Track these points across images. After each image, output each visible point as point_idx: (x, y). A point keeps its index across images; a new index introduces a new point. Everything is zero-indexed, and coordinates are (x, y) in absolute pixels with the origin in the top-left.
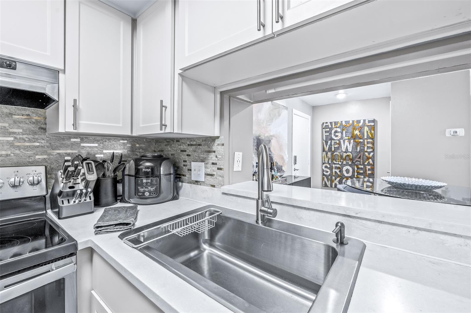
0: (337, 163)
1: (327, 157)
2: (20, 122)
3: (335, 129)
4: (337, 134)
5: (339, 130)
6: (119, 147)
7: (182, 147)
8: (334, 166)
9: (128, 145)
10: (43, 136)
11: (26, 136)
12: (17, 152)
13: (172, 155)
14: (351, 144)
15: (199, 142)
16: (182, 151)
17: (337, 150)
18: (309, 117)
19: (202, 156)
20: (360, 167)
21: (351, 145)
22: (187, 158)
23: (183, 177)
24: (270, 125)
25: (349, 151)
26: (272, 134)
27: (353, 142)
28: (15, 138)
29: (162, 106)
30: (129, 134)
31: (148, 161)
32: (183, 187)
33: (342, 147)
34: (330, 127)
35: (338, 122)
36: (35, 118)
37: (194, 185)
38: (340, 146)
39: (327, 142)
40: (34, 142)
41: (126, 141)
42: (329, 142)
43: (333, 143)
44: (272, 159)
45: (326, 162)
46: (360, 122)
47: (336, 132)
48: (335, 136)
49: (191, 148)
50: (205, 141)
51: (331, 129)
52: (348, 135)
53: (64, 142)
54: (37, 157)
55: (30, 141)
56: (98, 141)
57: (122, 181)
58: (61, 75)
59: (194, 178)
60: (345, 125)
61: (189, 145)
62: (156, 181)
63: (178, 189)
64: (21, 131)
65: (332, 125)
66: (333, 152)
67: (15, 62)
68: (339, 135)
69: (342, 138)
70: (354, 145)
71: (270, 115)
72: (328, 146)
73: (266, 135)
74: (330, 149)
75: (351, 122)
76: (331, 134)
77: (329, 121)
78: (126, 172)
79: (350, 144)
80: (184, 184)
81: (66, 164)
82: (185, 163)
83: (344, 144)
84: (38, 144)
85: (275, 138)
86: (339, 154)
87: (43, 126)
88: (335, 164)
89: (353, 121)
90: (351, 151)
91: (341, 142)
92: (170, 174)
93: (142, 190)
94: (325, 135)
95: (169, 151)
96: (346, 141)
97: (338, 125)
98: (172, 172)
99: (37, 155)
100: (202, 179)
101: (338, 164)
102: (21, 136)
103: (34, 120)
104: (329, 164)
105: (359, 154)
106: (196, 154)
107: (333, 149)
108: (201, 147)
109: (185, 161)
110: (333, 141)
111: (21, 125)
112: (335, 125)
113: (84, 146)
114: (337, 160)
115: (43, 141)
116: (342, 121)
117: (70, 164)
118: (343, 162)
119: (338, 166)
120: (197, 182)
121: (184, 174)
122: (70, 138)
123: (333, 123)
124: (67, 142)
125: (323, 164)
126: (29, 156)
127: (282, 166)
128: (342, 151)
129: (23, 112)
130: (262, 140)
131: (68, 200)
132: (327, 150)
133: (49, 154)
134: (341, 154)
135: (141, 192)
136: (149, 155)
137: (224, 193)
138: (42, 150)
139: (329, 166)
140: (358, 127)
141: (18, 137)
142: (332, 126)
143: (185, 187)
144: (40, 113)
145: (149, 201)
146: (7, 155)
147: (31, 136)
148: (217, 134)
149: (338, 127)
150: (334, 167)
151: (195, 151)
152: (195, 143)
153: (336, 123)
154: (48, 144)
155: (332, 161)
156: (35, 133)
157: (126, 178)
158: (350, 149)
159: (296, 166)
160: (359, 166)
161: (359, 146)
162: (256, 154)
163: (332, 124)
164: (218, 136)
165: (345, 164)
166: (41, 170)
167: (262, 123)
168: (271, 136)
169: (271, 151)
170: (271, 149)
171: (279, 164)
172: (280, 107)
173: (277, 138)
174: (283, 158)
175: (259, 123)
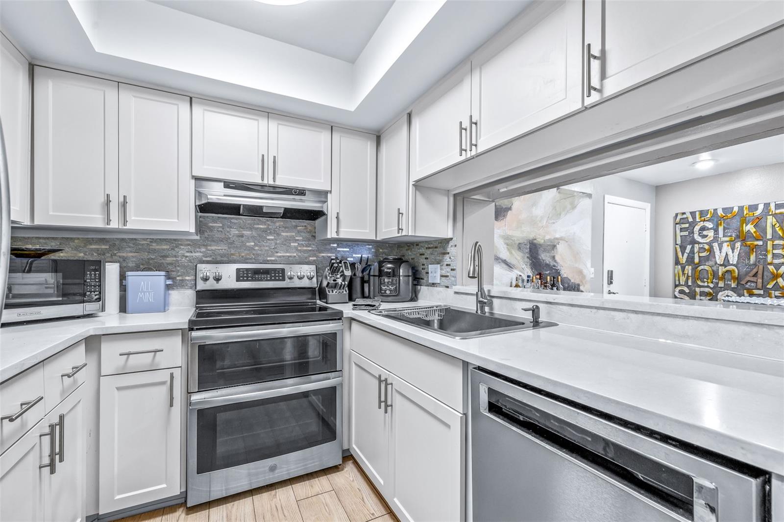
0: (706, 284)
1: (684, 274)
2: (301, 232)
3: (702, 224)
4: (705, 233)
5: (709, 225)
6: (365, 252)
7: (421, 250)
8: (698, 290)
9: (373, 250)
10: (314, 243)
11: (304, 242)
12: (300, 254)
13: (412, 259)
14: (735, 250)
15: (436, 244)
16: (421, 255)
17: (705, 262)
18: (648, 206)
19: (438, 258)
20: (755, 293)
21: (737, 252)
22: (425, 261)
23: (422, 281)
24: (554, 223)
25: (731, 263)
26: (557, 236)
27: (739, 246)
28: (299, 244)
29: (399, 213)
30: (374, 238)
31: (390, 262)
32: (422, 290)
33: (716, 256)
34: (691, 220)
35: (709, 210)
36: (310, 228)
37: (431, 287)
38: (712, 254)
39: (683, 249)
40: (309, 247)
41: (371, 247)
42: (689, 247)
43: (696, 250)
44: (559, 272)
45: (682, 283)
46: (757, 209)
47: (703, 229)
48: (700, 236)
49: (429, 251)
50: (441, 243)
51: (693, 224)
52: (730, 234)
53: (326, 247)
54: (311, 258)
55: (307, 246)
56: (349, 246)
57: (368, 282)
58: (329, 195)
59: (430, 281)
60: (722, 215)
61: (427, 248)
62: (396, 281)
63: (417, 293)
64: (301, 238)
65: (694, 217)
66: (697, 265)
67: (305, 190)
68: (711, 234)
69: (716, 239)
70: (742, 251)
71: (555, 208)
72: (686, 255)
73: (547, 237)
74: (690, 260)
75: (736, 209)
76: (693, 232)
77: (687, 210)
78: (372, 273)
79: (733, 249)
80: (422, 287)
81: (332, 261)
82: (423, 267)
83: (720, 250)
84: (311, 248)
85: (564, 242)
86: (710, 269)
87: (314, 234)
88: (700, 286)
89: (741, 208)
90: (735, 263)
91: (714, 248)
92: (409, 276)
93: (384, 288)
94: (681, 236)
95: (409, 255)
96: (725, 245)
97: (709, 216)
98: (410, 274)
99: (310, 257)
100: (438, 281)
101: (708, 287)
102: (302, 242)
103: (308, 230)
104: (688, 287)
105: (753, 269)
106: (433, 257)
107: (697, 260)
108: (437, 249)
109: (423, 265)
110: (696, 246)
111: (301, 234)
112: (701, 217)
113: (339, 251)
114: (705, 280)
115: (314, 246)
116: (716, 209)
117: (335, 261)
118: (717, 283)
119: (707, 290)
120: (433, 285)
121: (422, 277)
122: (330, 244)
123: (697, 214)
124: (328, 247)
125: (676, 286)
126: (306, 258)
127: (579, 285)
128: (716, 263)
129: (303, 224)
130: (540, 245)
131: (332, 291)
132: (684, 262)
133: (317, 257)
134: (715, 268)
135: (383, 290)
136: (391, 258)
137: (456, 293)
138: (313, 253)
139: (687, 291)
140: (753, 218)
142: (696, 218)
143: (423, 290)
144: (312, 224)
145: (390, 299)
146: (295, 257)
147: (307, 243)
148: (450, 236)
149: (707, 221)
150: (699, 293)
151: (432, 254)
152: (432, 246)
153: (702, 214)
154: (316, 249)
155: (694, 282)
156: (309, 240)
157: (372, 278)
158: (733, 258)
159: (613, 288)
160: (754, 291)
161: (755, 253)
162: (528, 264)
163: (696, 215)
164: (451, 237)
165: (722, 287)
166: (313, 267)
167: (540, 221)
168: (557, 239)
169: (555, 261)
170: (557, 258)
171: (572, 281)
172: (575, 194)
173: (570, 241)
174: (580, 272)
175: (533, 222)
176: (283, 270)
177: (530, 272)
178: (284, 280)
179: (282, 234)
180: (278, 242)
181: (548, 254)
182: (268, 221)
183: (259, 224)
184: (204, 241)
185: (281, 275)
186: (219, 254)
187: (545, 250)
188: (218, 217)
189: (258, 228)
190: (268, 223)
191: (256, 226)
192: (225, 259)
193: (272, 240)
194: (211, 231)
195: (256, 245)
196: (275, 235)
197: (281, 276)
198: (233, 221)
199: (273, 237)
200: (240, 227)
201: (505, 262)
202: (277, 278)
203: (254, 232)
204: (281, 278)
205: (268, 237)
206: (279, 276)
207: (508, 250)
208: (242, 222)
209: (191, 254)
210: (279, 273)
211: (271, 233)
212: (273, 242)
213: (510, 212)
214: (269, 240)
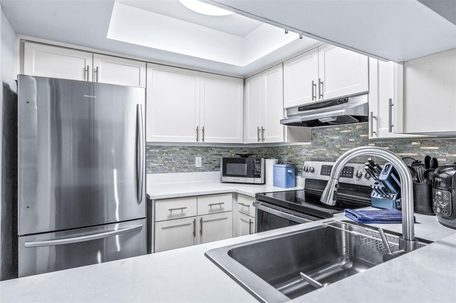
53: (406, 146)
56: (439, 143)
62: (448, 196)
67: (347, 97)
84: (388, 148)
93: (435, 203)
113: (424, 150)
115: (391, 146)
122: (411, 142)
124: (408, 146)
135: (434, 206)
141: (377, 143)
154: (395, 148)
176: (353, 168)
178: (352, 177)
179: (361, 136)
180: (358, 143)
182: (349, 126)
183: (343, 130)
184: (313, 145)
185: (350, 172)
186: (320, 154)
188: (320, 128)
189: (343, 133)
190: (350, 128)
191: (342, 132)
192: (323, 158)
193: (353, 142)
194: (316, 138)
195: (342, 147)
196: (355, 137)
197: (350, 174)
198: (328, 130)
199: (353, 140)
200: (332, 134)
202: (347, 175)
203: (340, 137)
204: (350, 175)
205: (350, 140)
206: (349, 174)
208: (332, 130)
209: (308, 154)
210: (349, 171)
211: (352, 136)
212: (353, 143)
214: (351, 142)
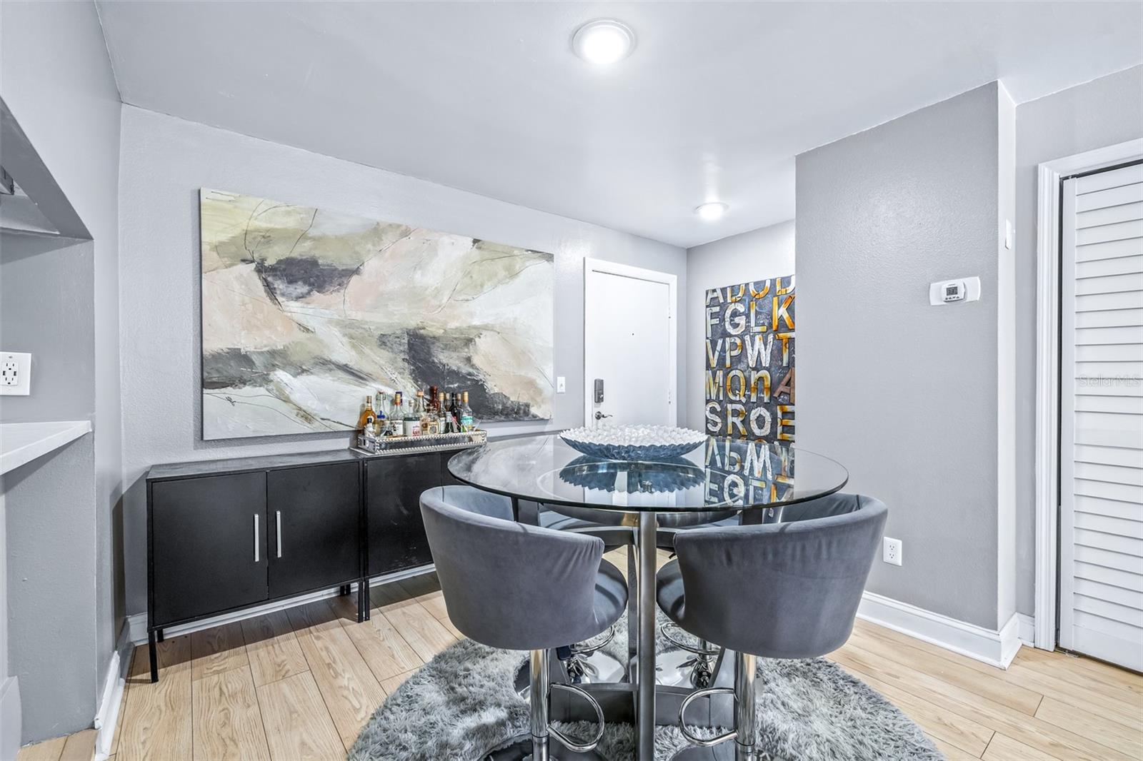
0: (738, 399)
1: (715, 383)
3: (732, 307)
4: (737, 320)
5: (741, 308)
8: (730, 407)
17: (737, 365)
18: (673, 279)
20: (788, 410)
21: (769, 347)
24: (467, 300)
25: (764, 365)
26: (477, 323)
27: (772, 340)
33: (749, 355)
34: (722, 301)
35: (740, 285)
38: (744, 351)
39: (714, 343)
42: (720, 342)
43: (727, 346)
44: (482, 385)
45: (714, 397)
46: (789, 283)
47: (735, 314)
48: (731, 324)
51: (724, 306)
52: (762, 322)
60: (753, 292)
65: (725, 298)
66: (729, 370)
68: (741, 321)
69: (748, 327)
70: (774, 347)
71: (468, 274)
72: (717, 354)
73: (453, 325)
74: (722, 360)
75: (768, 284)
76: (724, 319)
77: (718, 286)
79: (765, 345)
83: (752, 346)
85: (492, 333)
86: (742, 375)
88: (732, 402)
89: (773, 282)
90: (768, 365)
91: (746, 342)
94: (712, 325)
96: (757, 338)
97: (740, 295)
101: (740, 402)
104: (720, 402)
105: (786, 374)
107: (728, 363)
110: (728, 339)
112: (732, 296)
114: (737, 392)
116: (748, 284)
118: (750, 397)
119: (739, 407)
123: (729, 290)
125: (708, 402)
127: (527, 406)
128: (748, 366)
130: (434, 337)
132: (715, 366)
134: (747, 374)
139: (719, 409)
140: (785, 296)
142: (727, 297)
149: (739, 301)
150: (730, 412)
153: (734, 289)
155: (726, 395)
158: (766, 361)
160: (787, 407)
161: (787, 350)
162: (407, 372)
163: (727, 294)
165: (755, 403)
167: (435, 297)
168: (476, 328)
169: (473, 366)
170: (476, 360)
171: (512, 399)
172: (516, 252)
173: (503, 333)
174: (531, 384)
175: (416, 296)
177: (409, 385)
181: (454, 355)
187: (446, 347)
201: (346, 369)
207: (354, 346)
213: (355, 278)
